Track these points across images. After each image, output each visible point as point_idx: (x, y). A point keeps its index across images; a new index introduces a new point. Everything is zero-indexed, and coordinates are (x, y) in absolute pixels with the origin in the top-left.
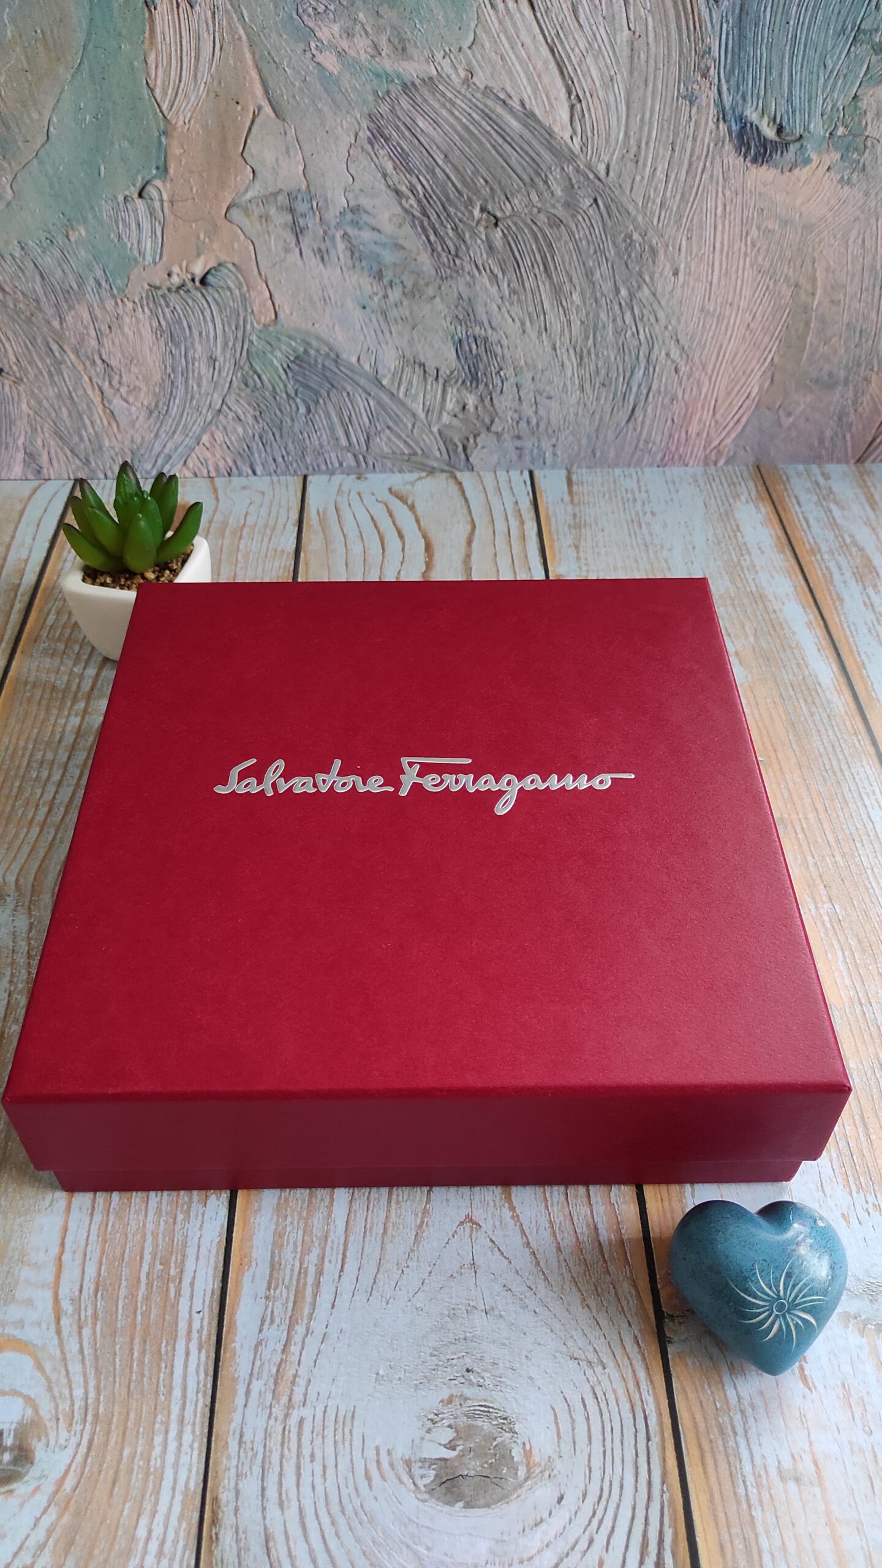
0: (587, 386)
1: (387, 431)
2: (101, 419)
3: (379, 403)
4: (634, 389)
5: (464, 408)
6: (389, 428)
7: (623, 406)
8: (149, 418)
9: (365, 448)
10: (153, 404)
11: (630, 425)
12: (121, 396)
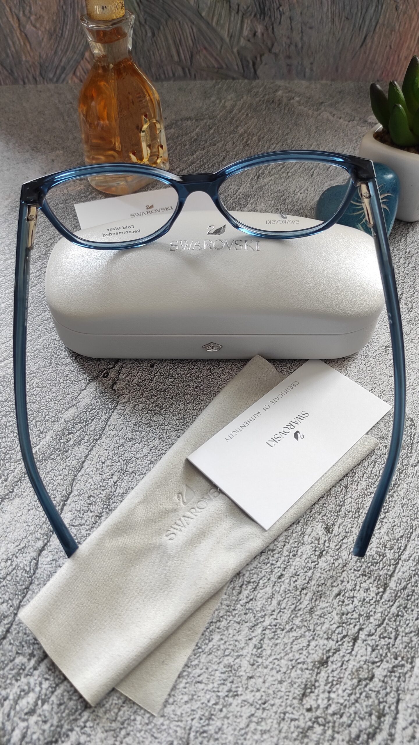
0: (336, 19)
1: (204, 51)
2: (19, 40)
3: (200, 30)
4: (367, 23)
5: (255, 34)
6: (205, 48)
7: (359, 35)
8: (50, 40)
9: (190, 64)
10: (53, 29)
11: (362, 50)
12: (31, 22)
